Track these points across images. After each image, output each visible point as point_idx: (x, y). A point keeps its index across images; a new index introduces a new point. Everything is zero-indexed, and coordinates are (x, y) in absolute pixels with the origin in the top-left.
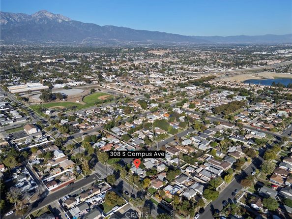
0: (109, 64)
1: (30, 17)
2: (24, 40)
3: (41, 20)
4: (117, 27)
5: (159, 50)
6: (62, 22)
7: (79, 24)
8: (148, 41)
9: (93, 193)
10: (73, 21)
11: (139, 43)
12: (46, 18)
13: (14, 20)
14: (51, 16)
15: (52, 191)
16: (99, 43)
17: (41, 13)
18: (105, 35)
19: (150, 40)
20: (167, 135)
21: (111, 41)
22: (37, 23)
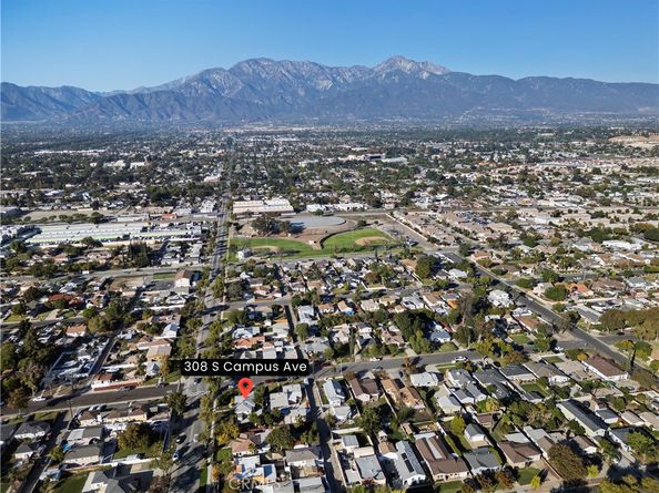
0: (469, 167)
1: (372, 70)
2: (350, 117)
3: (389, 75)
4: (556, 79)
5: (647, 136)
6: (428, 78)
7: (464, 78)
8: (641, 110)
9: (131, 415)
10: (451, 74)
11: (607, 117)
12: (399, 72)
13: (344, 79)
14: (408, 66)
15: (96, 389)
16: (500, 118)
17: (391, 62)
18: (520, 99)
19: (648, 108)
20: (402, 351)
21: (533, 112)
22: (380, 82)
